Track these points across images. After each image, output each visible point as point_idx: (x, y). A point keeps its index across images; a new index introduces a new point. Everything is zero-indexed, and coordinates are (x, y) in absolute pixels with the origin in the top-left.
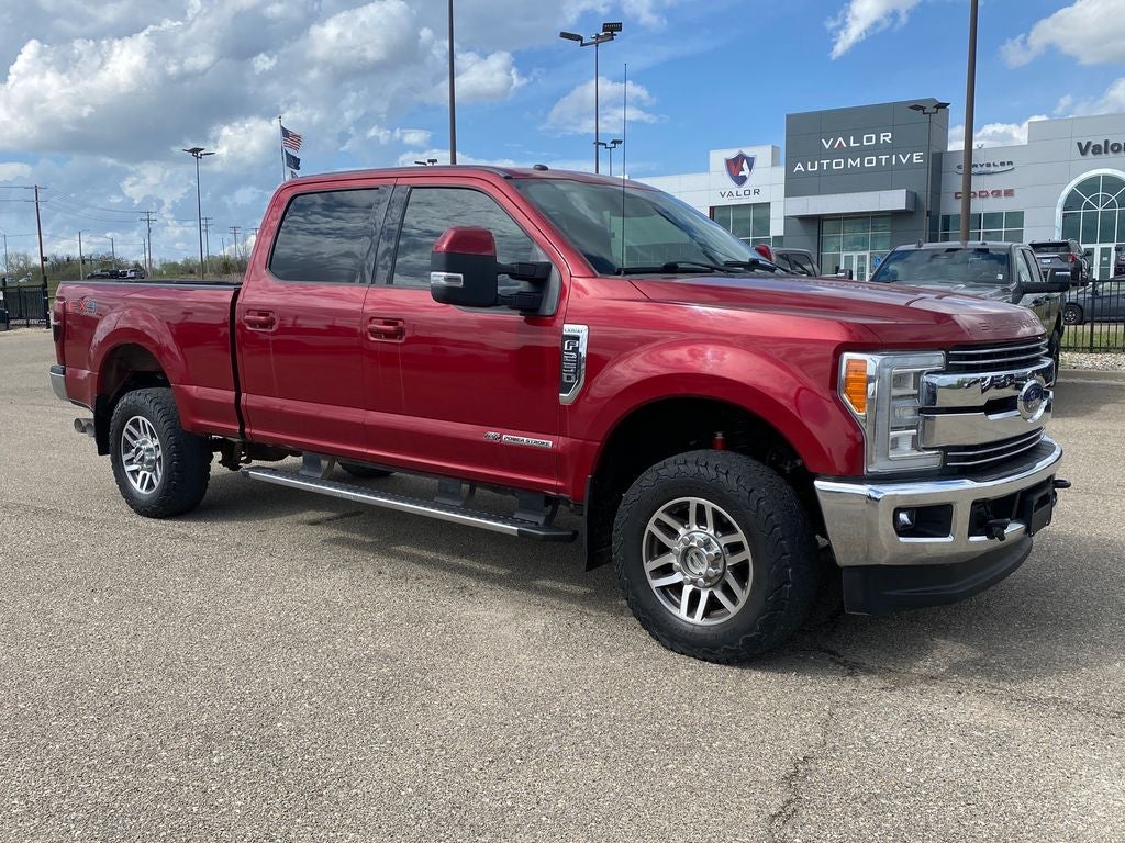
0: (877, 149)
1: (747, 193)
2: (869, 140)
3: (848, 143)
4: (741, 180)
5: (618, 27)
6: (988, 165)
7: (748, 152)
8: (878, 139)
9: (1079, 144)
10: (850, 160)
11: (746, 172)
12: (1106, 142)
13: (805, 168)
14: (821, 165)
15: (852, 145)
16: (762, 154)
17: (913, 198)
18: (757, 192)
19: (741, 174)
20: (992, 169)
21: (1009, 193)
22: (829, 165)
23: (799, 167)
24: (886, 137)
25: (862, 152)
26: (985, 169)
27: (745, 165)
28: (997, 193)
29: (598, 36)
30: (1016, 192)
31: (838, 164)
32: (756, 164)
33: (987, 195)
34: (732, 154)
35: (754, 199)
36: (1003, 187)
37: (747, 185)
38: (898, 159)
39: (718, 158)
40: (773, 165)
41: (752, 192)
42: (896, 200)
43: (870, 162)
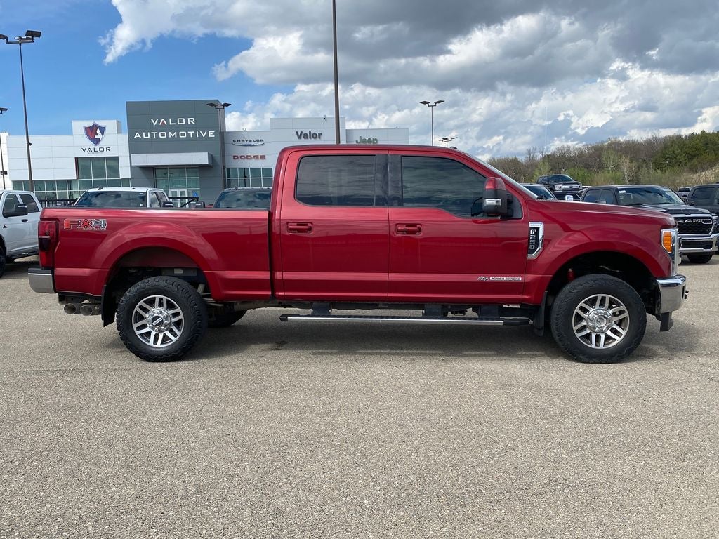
0: (187, 127)
1: (101, 150)
2: (181, 121)
3: (168, 122)
4: (97, 141)
5: (38, 34)
6: (250, 141)
7: (100, 123)
8: (186, 121)
9: (297, 132)
10: (170, 133)
11: (99, 136)
12: (310, 132)
13: (142, 136)
14: (152, 135)
15: (171, 124)
16: (110, 126)
17: (211, 158)
18: (108, 149)
19: (96, 137)
20: (252, 143)
21: (263, 157)
22: (157, 135)
23: (137, 135)
24: (191, 121)
25: (177, 128)
26: (248, 143)
27: (98, 131)
28: (256, 157)
29: (21, 38)
30: (266, 157)
31: (163, 135)
32: (106, 132)
33: (251, 158)
34: (89, 124)
35: (106, 154)
36: (259, 154)
37: (101, 144)
38: (199, 134)
39: (79, 126)
40: (118, 133)
41: (105, 150)
42: (202, 158)
43: (183, 135)
